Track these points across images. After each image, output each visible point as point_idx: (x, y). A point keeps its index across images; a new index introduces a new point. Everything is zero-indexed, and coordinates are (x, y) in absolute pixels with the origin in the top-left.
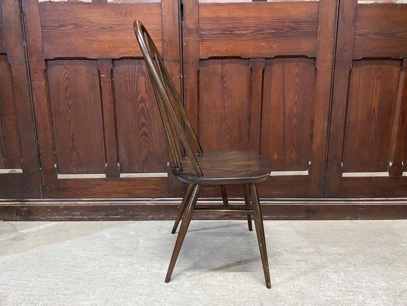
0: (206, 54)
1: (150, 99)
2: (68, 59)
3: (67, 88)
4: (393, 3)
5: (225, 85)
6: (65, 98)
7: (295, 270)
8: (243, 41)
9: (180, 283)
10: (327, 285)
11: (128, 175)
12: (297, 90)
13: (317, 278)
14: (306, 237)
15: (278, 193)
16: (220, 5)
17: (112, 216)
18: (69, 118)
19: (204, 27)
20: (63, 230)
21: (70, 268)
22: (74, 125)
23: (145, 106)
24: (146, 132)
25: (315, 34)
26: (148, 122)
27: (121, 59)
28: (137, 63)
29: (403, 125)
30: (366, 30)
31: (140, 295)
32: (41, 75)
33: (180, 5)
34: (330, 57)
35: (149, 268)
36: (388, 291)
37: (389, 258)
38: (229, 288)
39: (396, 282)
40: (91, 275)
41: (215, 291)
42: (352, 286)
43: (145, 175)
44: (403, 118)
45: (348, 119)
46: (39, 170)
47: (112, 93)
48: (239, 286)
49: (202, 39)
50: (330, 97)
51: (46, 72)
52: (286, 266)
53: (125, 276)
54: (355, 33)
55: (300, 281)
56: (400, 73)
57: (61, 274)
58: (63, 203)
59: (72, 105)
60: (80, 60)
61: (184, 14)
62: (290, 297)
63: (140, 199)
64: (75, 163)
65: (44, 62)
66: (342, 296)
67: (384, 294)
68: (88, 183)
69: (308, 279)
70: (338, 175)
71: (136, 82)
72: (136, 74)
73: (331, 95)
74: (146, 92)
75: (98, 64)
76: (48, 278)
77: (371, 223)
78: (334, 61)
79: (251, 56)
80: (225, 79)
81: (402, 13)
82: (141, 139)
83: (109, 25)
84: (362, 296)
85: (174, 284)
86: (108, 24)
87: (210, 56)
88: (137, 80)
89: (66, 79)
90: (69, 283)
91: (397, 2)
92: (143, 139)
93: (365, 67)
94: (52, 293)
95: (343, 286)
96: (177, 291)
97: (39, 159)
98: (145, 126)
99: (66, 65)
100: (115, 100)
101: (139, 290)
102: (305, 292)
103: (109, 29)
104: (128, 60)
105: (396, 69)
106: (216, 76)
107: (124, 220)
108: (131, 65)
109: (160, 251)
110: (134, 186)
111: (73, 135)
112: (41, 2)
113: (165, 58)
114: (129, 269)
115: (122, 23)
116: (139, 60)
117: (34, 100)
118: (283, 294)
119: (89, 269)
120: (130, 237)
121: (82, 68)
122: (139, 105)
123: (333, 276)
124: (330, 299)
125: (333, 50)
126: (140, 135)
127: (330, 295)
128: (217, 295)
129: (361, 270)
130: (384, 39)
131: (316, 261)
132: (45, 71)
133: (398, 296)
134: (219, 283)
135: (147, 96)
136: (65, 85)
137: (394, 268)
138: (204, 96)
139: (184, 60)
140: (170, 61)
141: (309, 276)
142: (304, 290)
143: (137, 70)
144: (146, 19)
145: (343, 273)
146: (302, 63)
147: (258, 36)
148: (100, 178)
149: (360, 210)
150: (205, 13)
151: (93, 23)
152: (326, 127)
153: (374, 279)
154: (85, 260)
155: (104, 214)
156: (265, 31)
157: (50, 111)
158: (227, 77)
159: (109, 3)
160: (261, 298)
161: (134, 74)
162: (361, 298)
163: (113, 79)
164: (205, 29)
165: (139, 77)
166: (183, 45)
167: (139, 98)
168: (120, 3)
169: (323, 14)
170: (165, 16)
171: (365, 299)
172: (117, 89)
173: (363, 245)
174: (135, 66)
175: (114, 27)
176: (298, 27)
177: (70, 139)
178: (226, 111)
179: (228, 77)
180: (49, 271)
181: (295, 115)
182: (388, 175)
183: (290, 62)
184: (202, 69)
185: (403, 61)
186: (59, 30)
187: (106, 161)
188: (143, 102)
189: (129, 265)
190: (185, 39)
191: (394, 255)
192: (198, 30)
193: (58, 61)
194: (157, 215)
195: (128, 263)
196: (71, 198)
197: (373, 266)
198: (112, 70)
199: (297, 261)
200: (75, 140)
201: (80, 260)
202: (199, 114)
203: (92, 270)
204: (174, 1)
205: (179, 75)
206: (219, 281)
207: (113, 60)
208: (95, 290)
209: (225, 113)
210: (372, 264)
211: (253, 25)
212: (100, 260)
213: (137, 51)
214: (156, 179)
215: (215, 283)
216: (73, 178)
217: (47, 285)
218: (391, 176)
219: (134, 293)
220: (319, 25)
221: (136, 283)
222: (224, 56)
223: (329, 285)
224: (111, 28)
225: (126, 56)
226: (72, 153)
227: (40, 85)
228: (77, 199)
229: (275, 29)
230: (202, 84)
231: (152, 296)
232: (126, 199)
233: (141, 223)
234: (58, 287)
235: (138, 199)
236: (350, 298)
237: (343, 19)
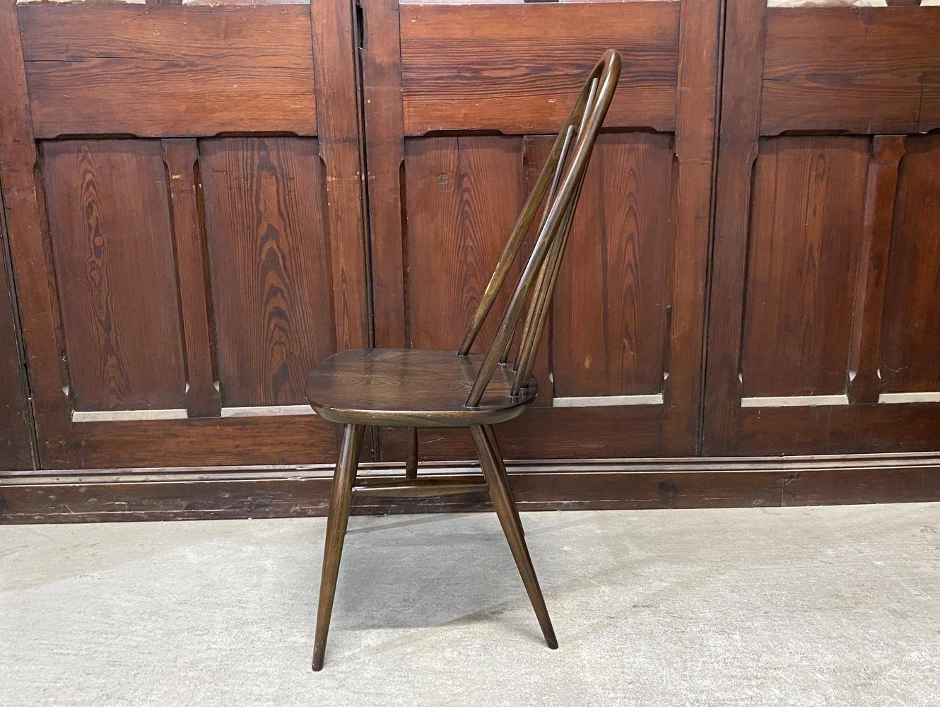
0: (419, 123)
1: (288, 231)
2: (90, 139)
3: (90, 206)
4: (848, 5)
5: (466, 196)
6: (87, 229)
7: (627, 630)
8: (504, 95)
9: (355, 668)
10: (700, 664)
11: (240, 412)
12: (632, 208)
13: (679, 647)
14: (659, 550)
15: (595, 446)
16: (449, 11)
17: (204, 509)
18: (97, 279)
19: (415, 61)
20: (84, 544)
21: (94, 637)
22: (108, 294)
23: (278, 247)
24: (280, 308)
25: (671, 78)
26: (286, 286)
27: (219, 136)
28: (256, 147)
29: (877, 285)
30: (789, 67)
31: (256, 700)
32: (27, 178)
33: (355, 8)
34: (706, 129)
35: (285, 633)
36: (838, 674)
37: (846, 595)
38: (469, 676)
39: (858, 652)
40: (142, 653)
41: (435, 686)
42: (757, 665)
43: (280, 409)
44: (877, 270)
45: (751, 273)
46: (27, 403)
47: (197, 218)
48: (494, 671)
49: (408, 87)
50: (709, 223)
51: (39, 169)
52: (608, 621)
53: (224, 653)
54: (762, 76)
55: (637, 654)
56: (868, 167)
57: (69, 651)
58: (85, 479)
59: (103, 245)
60: (121, 141)
61: (365, 31)
62: (612, 695)
63: (271, 467)
64: (113, 384)
65: (33, 146)
66: (733, 688)
67: (829, 683)
68: (146, 432)
69: (657, 651)
70: (733, 403)
71: (254, 192)
72: (255, 173)
73: (712, 218)
74: (281, 214)
75: (164, 151)
76: (38, 663)
77: (810, 514)
78: (718, 140)
79: (525, 128)
80: (466, 183)
81: (869, 29)
82: (269, 324)
83: (187, 58)
84: (779, 688)
85: (340, 670)
86: (185, 55)
87: (429, 130)
88: (257, 185)
89: (88, 186)
90: (88, 674)
91: (858, 4)
92: (274, 326)
93: (789, 154)
94: (43, 700)
95: (736, 664)
96: (347, 688)
97: (25, 376)
98: (279, 295)
99: (87, 152)
100: (206, 234)
101: (255, 688)
102: (647, 682)
103: (189, 68)
104: (235, 139)
105: (858, 158)
106: (445, 177)
107: (232, 519)
108: (243, 150)
109: (312, 591)
110: (256, 437)
111: (108, 319)
112: (23, 4)
113: (323, 133)
114: (234, 637)
115: (219, 51)
116: (261, 139)
117: (12, 236)
118: (597, 687)
119: (139, 639)
120: (244, 560)
121: (126, 159)
122: (263, 246)
123: (716, 643)
124: (704, 697)
125: (714, 115)
126: (267, 316)
127: (704, 686)
128: (441, 693)
129: (781, 627)
130: (828, 89)
131: (677, 605)
132: (36, 166)
133: (862, 685)
134: (447, 665)
135: (282, 223)
136: (85, 199)
137: (856, 619)
138: (419, 223)
139: (367, 140)
140: (335, 142)
141: (659, 644)
142: (645, 677)
143: (257, 161)
144: (275, 44)
145: (738, 633)
146: (642, 145)
147: (539, 82)
148: (173, 418)
149: (785, 482)
150: (414, 30)
151: (150, 54)
152: (701, 292)
153: (809, 646)
154: (132, 618)
155: (185, 503)
156: (557, 70)
157: (52, 261)
158: (469, 177)
159: (185, 5)
160: (544, 698)
161: (249, 171)
162: (777, 692)
163: (200, 185)
164: (415, 66)
165: (263, 180)
166: (365, 103)
167: (263, 230)
168: (212, 6)
169: (688, 32)
170: (320, 36)
171: (786, 694)
172: (209, 207)
173: (789, 567)
174: (252, 155)
175: (198, 63)
176: (631, 61)
177: (99, 326)
178: (470, 259)
179: (473, 179)
180: (42, 646)
181: (630, 264)
182: (847, 403)
183: (615, 143)
184: (411, 161)
185: (875, 139)
186: (68, 70)
187: (187, 379)
188: (273, 239)
189: (235, 627)
190: (368, 90)
191: (858, 589)
192: (400, 68)
193: (66, 142)
194: (311, 504)
195: (233, 623)
196: (106, 468)
197: (809, 616)
198: (197, 163)
199: (634, 606)
200: (113, 329)
201: (119, 616)
202: (407, 266)
203: (146, 642)
204: (341, 2)
205: (356, 174)
206: (449, 661)
207: (199, 139)
208: (148, 691)
209: (468, 263)
210: (805, 611)
211: (527, 57)
212: (167, 616)
213: (256, 119)
214: (307, 419)
215: (438, 666)
216: (110, 419)
217: (34, 682)
218: (853, 403)
219: (244, 694)
220: (681, 57)
221: (249, 670)
222: (462, 128)
223: (704, 663)
224: (192, 64)
225: (231, 129)
226: (106, 360)
227: (25, 199)
228: (119, 470)
229: (579, 66)
230: (412, 194)
231: (286, 702)
232: (236, 468)
233: (273, 524)
234: (60, 684)
235: (265, 467)
236: (750, 693)
237: (735, 43)
